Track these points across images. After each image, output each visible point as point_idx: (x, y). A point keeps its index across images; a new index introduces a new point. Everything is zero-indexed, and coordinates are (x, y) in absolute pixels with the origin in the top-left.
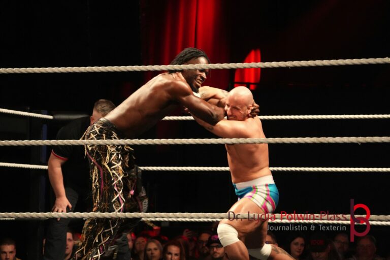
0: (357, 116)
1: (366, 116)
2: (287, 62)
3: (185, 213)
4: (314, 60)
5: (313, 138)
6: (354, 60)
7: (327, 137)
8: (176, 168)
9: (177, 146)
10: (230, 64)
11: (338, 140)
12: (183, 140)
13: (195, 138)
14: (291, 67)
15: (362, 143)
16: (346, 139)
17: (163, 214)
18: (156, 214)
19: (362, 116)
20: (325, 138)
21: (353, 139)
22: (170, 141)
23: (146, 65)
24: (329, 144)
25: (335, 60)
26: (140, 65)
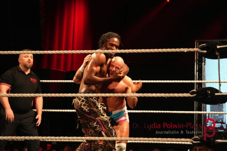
0: (165, 81)
1: (171, 81)
2: (126, 50)
3: (66, 137)
4: (141, 49)
5: (140, 94)
6: (164, 49)
7: (148, 93)
8: (61, 110)
9: (61, 98)
10: (93, 50)
11: (154, 95)
12: (65, 94)
13: (72, 93)
14: (128, 53)
15: (168, 97)
16: (159, 95)
17: (52, 137)
18: (48, 137)
19: (168, 81)
20: (147, 94)
21: (163, 95)
22: (57, 95)
23: (44, 51)
24: (149, 98)
25: (153, 49)
26: (40, 50)
